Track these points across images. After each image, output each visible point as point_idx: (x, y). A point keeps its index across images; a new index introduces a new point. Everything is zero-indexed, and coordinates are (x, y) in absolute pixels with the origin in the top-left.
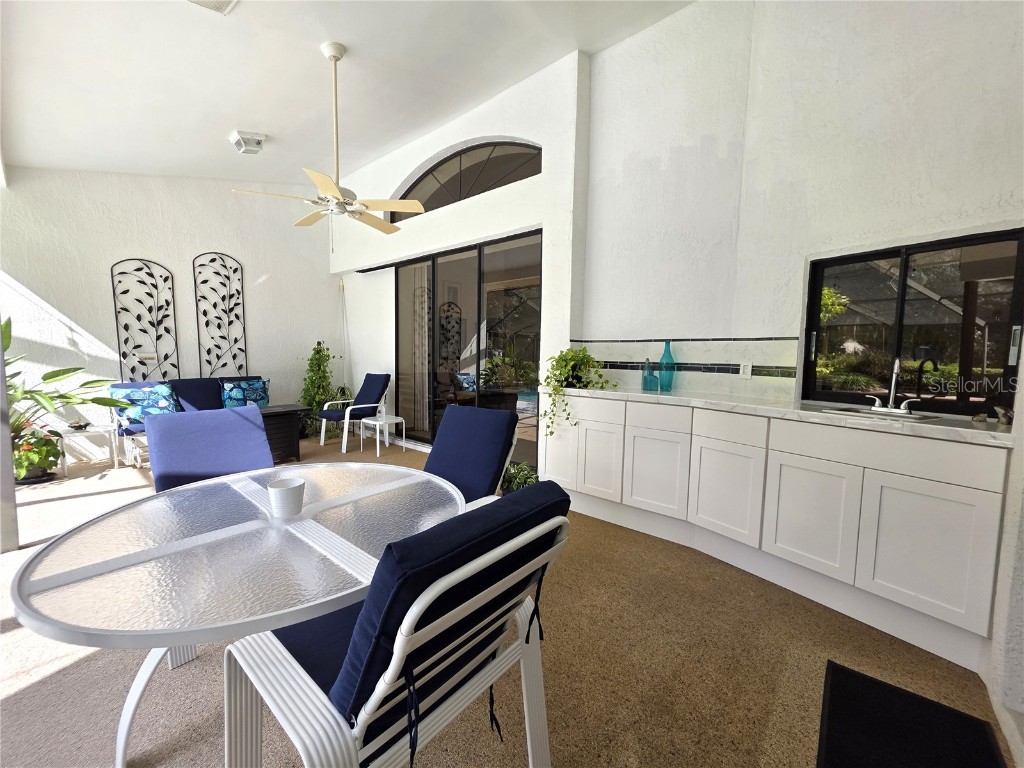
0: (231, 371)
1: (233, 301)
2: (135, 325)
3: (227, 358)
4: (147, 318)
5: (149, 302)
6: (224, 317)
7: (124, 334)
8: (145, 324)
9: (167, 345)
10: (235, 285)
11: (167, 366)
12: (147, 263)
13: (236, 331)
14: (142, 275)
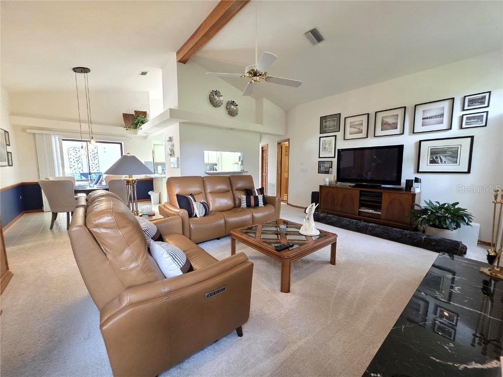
0: (95, 171)
1: (95, 155)
2: (73, 161)
3: (94, 168)
4: (75, 159)
5: (76, 156)
6: (93, 159)
7: (71, 164)
8: (75, 161)
9: (80, 165)
10: (96, 151)
11: (80, 170)
12: (75, 148)
13: (96, 162)
14: (74, 151)
